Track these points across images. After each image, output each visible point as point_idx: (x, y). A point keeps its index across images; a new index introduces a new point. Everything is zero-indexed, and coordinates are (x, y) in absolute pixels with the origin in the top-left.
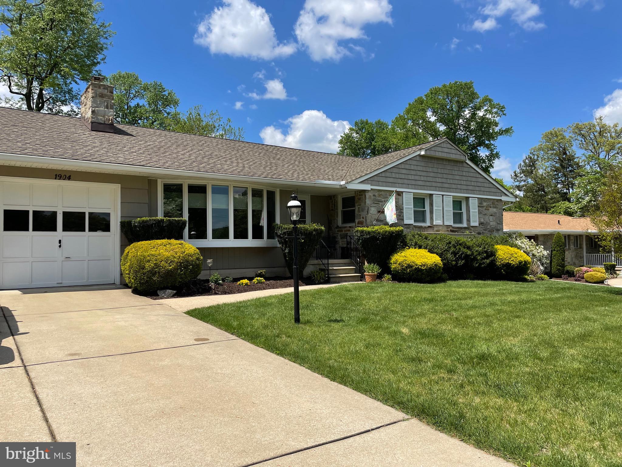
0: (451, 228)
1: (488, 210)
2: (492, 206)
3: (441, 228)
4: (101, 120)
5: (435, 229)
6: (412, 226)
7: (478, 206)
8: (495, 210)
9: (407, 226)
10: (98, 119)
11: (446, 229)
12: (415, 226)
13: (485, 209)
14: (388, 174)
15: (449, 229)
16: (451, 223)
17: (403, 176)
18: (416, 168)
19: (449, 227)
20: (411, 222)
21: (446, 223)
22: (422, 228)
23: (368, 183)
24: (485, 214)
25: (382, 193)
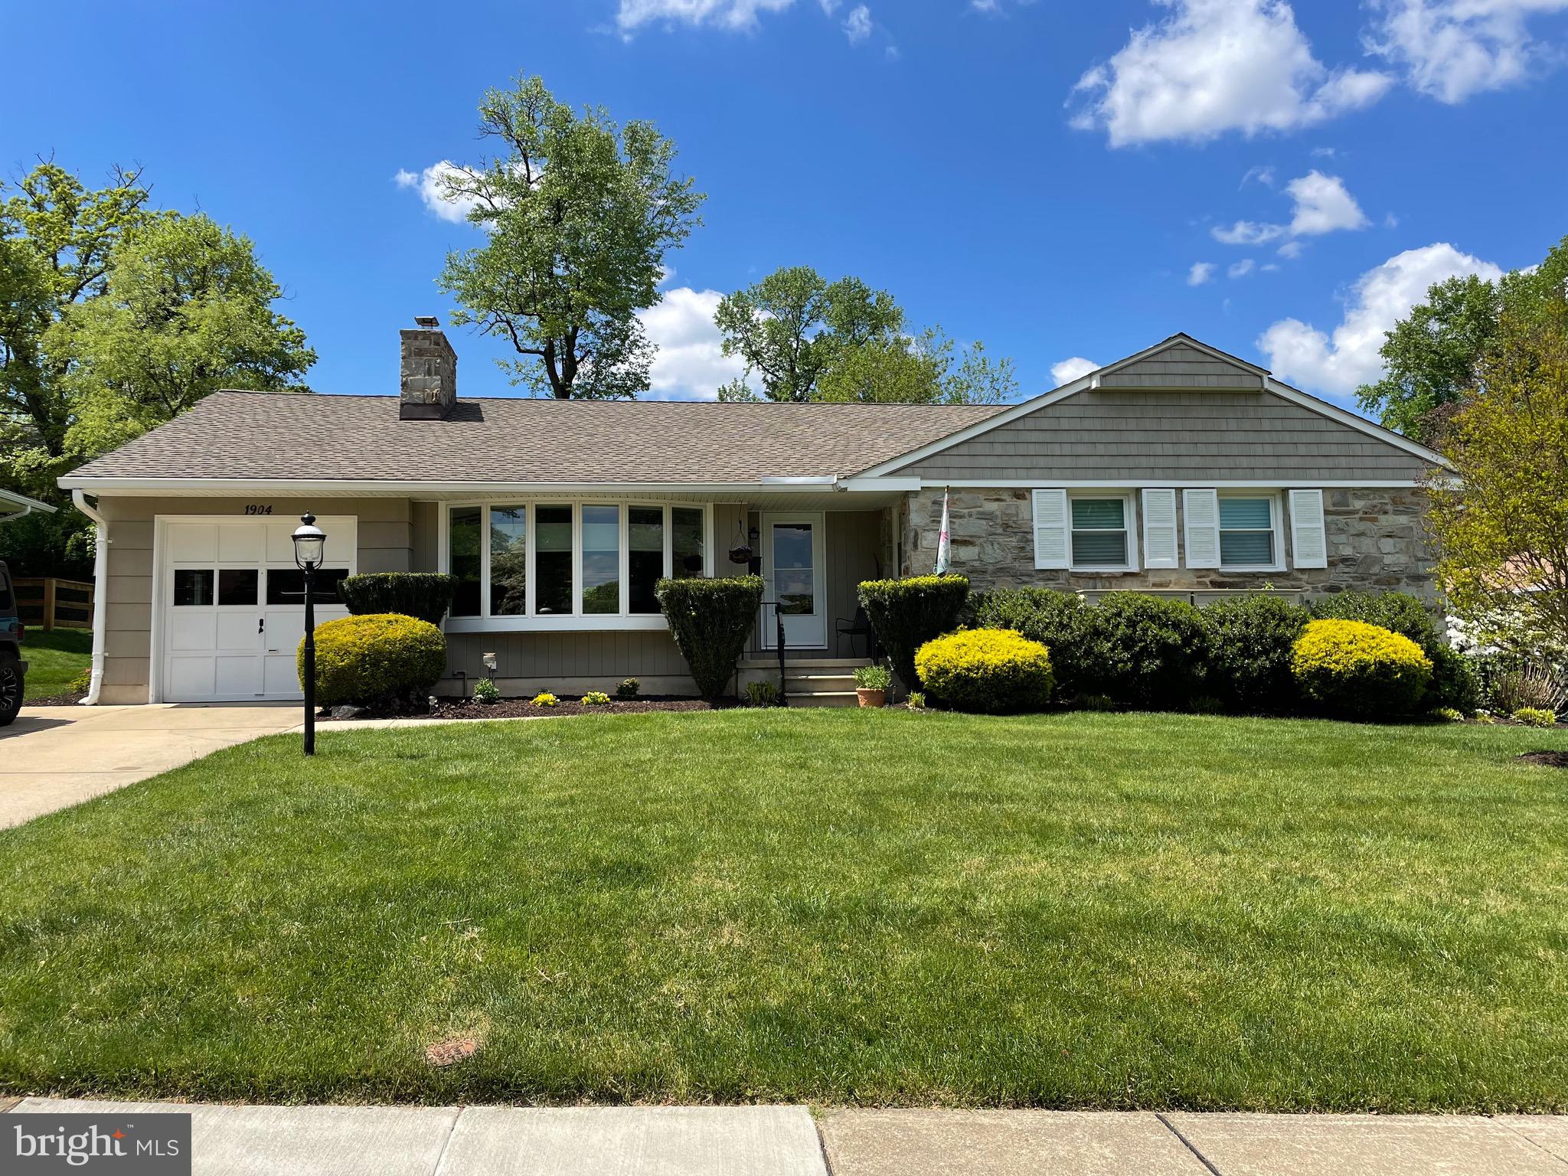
0: (1214, 577)
1: (1375, 520)
2: (1389, 507)
3: (1173, 577)
4: (418, 397)
5: (1151, 579)
6: (1066, 574)
7: (1327, 512)
8: (1403, 520)
9: (1048, 573)
10: (412, 397)
11: (1196, 580)
12: (1075, 575)
13: (1361, 519)
14: (978, 448)
15: (1207, 580)
16: (1216, 563)
17: (1032, 449)
18: (1076, 424)
19: (1203, 573)
20: (1065, 562)
21: (1191, 564)
22: (1101, 578)
23: (913, 475)
24: (1361, 534)
25: (963, 495)
